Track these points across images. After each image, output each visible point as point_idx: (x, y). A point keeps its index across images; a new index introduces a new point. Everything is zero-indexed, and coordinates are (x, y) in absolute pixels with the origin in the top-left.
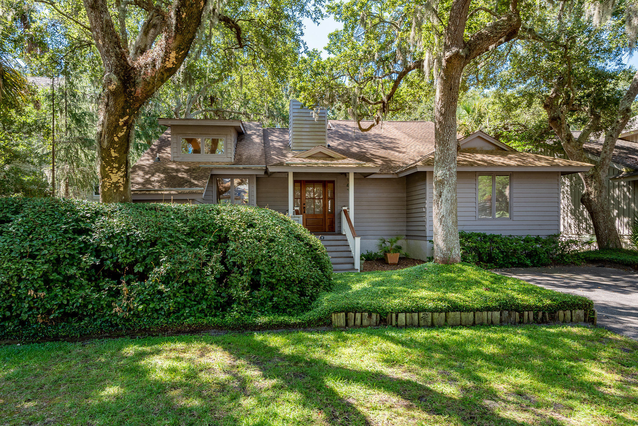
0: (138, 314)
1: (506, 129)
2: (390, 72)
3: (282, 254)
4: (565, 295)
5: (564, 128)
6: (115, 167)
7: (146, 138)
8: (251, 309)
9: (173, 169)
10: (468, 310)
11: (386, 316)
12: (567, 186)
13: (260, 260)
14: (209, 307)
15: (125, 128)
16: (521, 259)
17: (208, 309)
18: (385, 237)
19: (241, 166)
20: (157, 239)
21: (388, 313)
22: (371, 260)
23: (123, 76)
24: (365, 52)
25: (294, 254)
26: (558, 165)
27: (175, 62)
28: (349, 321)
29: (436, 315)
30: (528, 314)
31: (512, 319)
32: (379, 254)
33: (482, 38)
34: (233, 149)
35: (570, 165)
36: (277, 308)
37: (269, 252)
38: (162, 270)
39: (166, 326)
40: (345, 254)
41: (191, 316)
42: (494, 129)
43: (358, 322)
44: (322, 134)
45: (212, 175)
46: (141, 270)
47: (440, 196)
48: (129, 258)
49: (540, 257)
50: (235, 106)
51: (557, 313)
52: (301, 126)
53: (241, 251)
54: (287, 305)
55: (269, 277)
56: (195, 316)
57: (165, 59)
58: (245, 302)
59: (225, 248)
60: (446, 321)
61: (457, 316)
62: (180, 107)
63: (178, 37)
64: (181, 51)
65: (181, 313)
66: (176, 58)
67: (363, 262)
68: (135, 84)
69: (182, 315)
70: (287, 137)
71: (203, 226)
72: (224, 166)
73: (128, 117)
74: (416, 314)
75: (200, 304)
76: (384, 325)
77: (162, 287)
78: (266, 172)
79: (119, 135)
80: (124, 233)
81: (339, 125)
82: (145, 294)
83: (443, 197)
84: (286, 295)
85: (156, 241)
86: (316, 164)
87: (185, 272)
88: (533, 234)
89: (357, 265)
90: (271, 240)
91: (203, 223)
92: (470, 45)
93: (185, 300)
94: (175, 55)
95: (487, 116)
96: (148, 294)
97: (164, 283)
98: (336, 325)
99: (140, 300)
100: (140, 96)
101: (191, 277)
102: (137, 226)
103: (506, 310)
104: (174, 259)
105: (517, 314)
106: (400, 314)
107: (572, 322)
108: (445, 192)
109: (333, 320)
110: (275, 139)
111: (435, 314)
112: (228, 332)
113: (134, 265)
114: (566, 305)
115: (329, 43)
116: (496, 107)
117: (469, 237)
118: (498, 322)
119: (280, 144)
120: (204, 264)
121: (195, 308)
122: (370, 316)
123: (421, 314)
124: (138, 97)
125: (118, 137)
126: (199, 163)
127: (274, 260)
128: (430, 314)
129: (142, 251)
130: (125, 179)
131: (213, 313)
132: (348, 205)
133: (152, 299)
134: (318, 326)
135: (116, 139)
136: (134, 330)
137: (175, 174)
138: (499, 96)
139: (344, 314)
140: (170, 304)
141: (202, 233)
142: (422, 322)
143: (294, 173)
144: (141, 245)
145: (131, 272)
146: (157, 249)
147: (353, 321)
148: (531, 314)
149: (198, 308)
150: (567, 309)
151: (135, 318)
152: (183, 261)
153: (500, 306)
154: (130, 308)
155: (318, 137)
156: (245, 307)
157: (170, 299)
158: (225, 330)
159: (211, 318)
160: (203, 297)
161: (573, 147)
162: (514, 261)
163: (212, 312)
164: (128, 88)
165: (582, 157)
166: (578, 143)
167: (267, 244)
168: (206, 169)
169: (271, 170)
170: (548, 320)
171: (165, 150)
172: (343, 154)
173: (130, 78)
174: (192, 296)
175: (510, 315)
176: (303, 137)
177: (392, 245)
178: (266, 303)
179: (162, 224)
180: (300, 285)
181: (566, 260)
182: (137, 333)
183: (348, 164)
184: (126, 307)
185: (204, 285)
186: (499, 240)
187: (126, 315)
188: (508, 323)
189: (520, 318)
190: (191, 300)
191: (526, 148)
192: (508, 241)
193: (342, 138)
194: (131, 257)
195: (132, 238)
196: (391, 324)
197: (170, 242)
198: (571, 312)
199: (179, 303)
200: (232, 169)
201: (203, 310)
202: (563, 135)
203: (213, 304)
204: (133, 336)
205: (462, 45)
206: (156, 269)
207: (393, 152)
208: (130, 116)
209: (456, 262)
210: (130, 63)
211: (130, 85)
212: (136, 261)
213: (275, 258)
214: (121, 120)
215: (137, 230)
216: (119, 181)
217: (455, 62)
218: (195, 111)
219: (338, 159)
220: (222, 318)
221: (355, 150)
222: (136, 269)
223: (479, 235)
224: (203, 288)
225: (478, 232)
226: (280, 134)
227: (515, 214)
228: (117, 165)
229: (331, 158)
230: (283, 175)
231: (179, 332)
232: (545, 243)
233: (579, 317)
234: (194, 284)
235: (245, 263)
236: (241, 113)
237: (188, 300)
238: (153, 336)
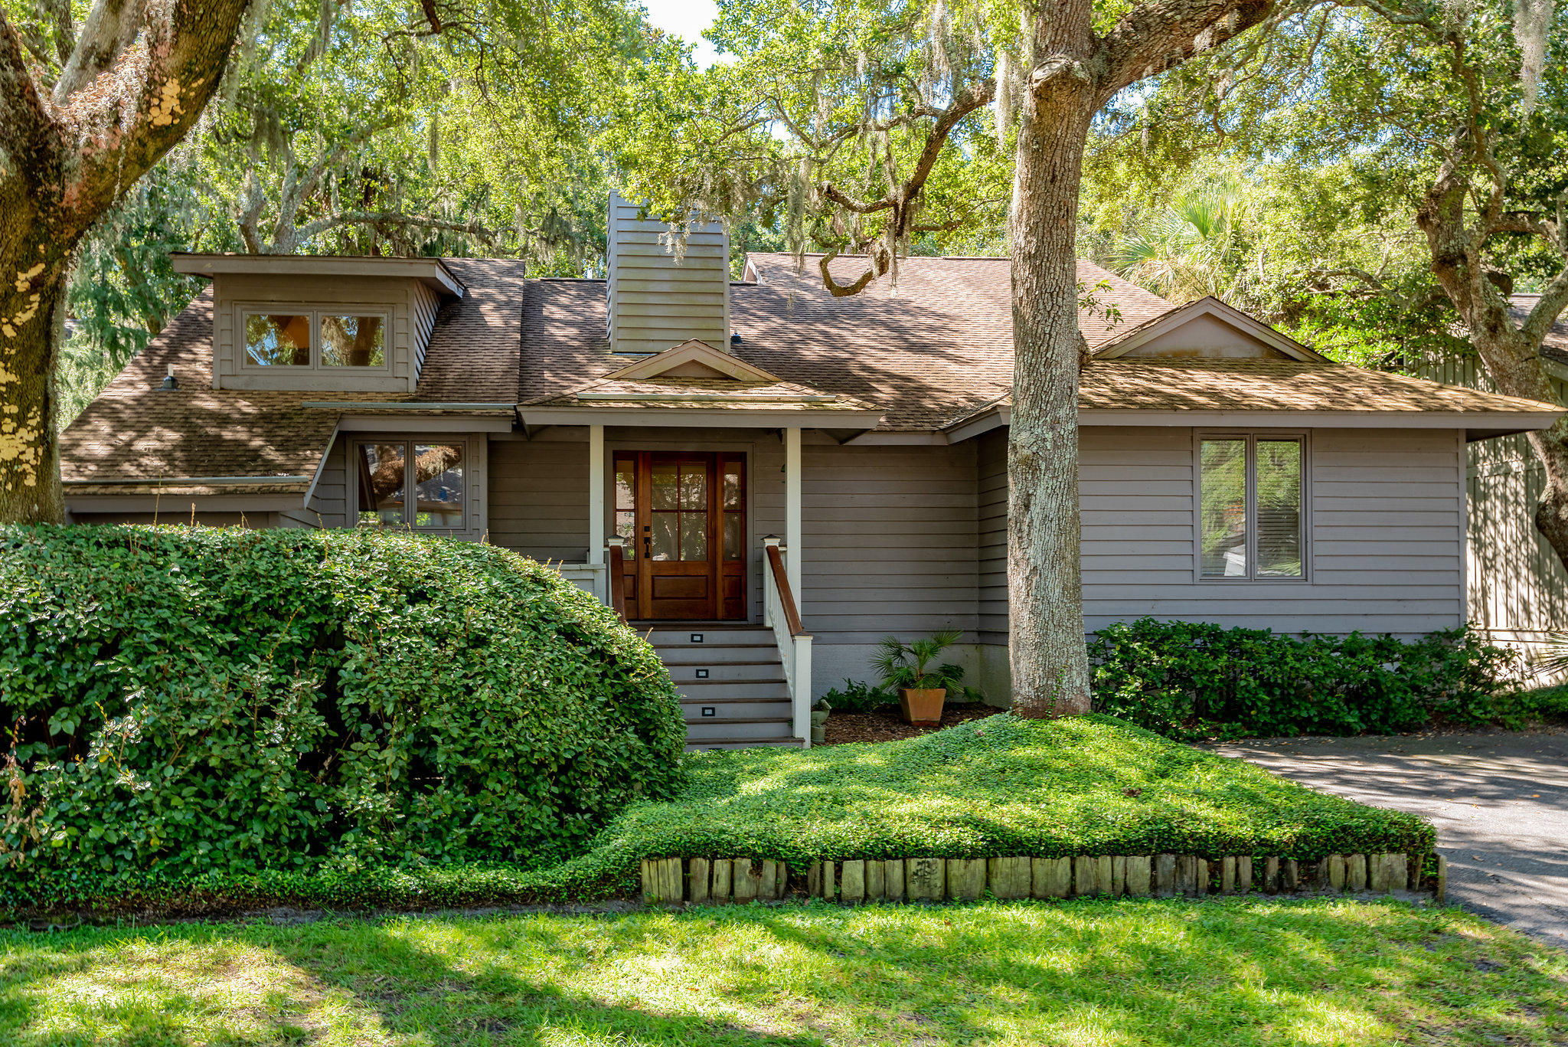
0: (54, 859)
1: (1322, 286)
2: (910, 111)
3: (508, 683)
4: (1354, 809)
5: (1476, 291)
6: (10, 416)
7: (145, 311)
8: (401, 847)
9: (212, 415)
10: (1055, 850)
11: (808, 869)
12: (1516, 476)
13: (434, 700)
14: (272, 840)
15: (35, 298)
16: (1330, 709)
17: (270, 848)
18: (902, 638)
19: (437, 407)
20: (120, 634)
21: (811, 859)
22: (859, 711)
23: (27, 150)
24: (828, 50)
25: (545, 683)
26: (1443, 410)
27: (177, 109)
28: (692, 884)
29: (957, 865)
30: (1237, 865)
31: (1186, 879)
32: (886, 692)
33: (1148, 26)
34: (417, 348)
35: (1486, 410)
36: (485, 845)
37: (465, 676)
38: (129, 726)
39: (138, 896)
40: (767, 691)
41: (213, 864)
42: (1281, 288)
43: (721, 887)
44: (712, 300)
45: (343, 436)
46: (70, 728)
47: (1027, 507)
48: (33, 692)
49: (1389, 701)
50: (446, 205)
51: (1325, 864)
52: (643, 275)
53: (379, 672)
54: (516, 839)
55: (460, 753)
56: (226, 865)
57: (148, 102)
58: (386, 825)
59: (336, 664)
60: (988, 884)
61: (1020, 869)
62: (259, 209)
63: (185, 42)
64: (195, 79)
65: (184, 855)
66: (182, 99)
67: (823, 715)
68: (59, 173)
69: (188, 862)
70: (600, 308)
71: (270, 596)
72: (380, 404)
73: (41, 267)
74: (898, 863)
75: (245, 830)
76: (799, 896)
77: (125, 778)
78: (518, 424)
79: (17, 321)
80: (20, 616)
81: (778, 268)
82: (75, 797)
83: (1035, 510)
84: (512, 808)
85: (117, 641)
86: (675, 400)
87: (200, 732)
88: (1373, 628)
89: (803, 727)
90: (480, 641)
91: (269, 586)
92: (1111, 47)
93: (199, 820)
94: (178, 89)
95: (1258, 246)
96: (86, 800)
97: (133, 765)
98: (655, 895)
99: (62, 815)
100: (75, 206)
101: (216, 751)
102: (61, 596)
103: (1167, 851)
104: (168, 694)
105: (1203, 863)
106: (847, 864)
107: (1367, 889)
108: (1040, 492)
109: (645, 880)
110: (559, 314)
111: (955, 862)
112: (325, 914)
113: (52, 712)
114: (1350, 839)
115: (718, 17)
116: (1285, 216)
117: (1166, 637)
118: (1146, 889)
119: (573, 331)
120: (267, 712)
121: (228, 843)
122: (757, 868)
123: (913, 864)
124: (69, 209)
125: (14, 325)
126: (303, 394)
127: (479, 700)
128: (940, 863)
129: (73, 671)
130: (40, 451)
131: (283, 860)
132: (782, 534)
133: (99, 816)
134: (599, 898)
135: (9, 332)
136: (42, 907)
137: (212, 431)
138: (1294, 180)
139: (678, 861)
140: (152, 830)
141: (266, 620)
142: (914, 888)
143: (607, 430)
144: (73, 652)
145: (36, 731)
146: (118, 663)
147: (705, 883)
148: (1246, 864)
149: (237, 844)
150: (1355, 852)
151: (44, 871)
152: (194, 699)
153: (1151, 841)
154: (30, 841)
155: (699, 312)
156: (383, 843)
157: (152, 814)
158: (316, 908)
159: (274, 872)
160: (255, 808)
161: (1508, 349)
162: (1304, 714)
163: (280, 855)
164: (41, 184)
165: (1535, 382)
166: (1524, 339)
167: (462, 652)
168: (321, 416)
169: (533, 417)
170: (1296, 882)
171: (191, 352)
172: (769, 370)
173: (44, 153)
174: (221, 808)
175: (1180, 866)
176: (652, 311)
177: (922, 663)
178: (449, 830)
179: (141, 588)
180: (563, 778)
181: (1477, 713)
182: (52, 913)
183: (779, 401)
184: (19, 836)
185: (255, 774)
186: (1259, 647)
187: (17, 859)
188: (1174, 891)
189: (1212, 876)
190: (216, 817)
191: (1377, 351)
192: (1291, 650)
193: (782, 314)
194: (41, 688)
195: (45, 631)
196: (822, 894)
197: (159, 642)
198: (1368, 858)
199: (177, 827)
200: (407, 414)
201: (253, 849)
202: (1476, 310)
203: (285, 831)
204: (39, 923)
205: (1087, 46)
206: (111, 726)
207: (942, 362)
208: (49, 265)
209: (1070, 711)
210: (47, 110)
211: (46, 175)
212: (57, 701)
213: (484, 694)
214: (21, 276)
215: (62, 608)
216: (23, 457)
217: (1062, 97)
218: (312, 220)
219: (753, 384)
220: (308, 874)
221: (813, 352)
222: (55, 726)
223: (1195, 632)
224: (253, 782)
225: (1196, 622)
226: (578, 297)
227: (1319, 563)
228: (14, 409)
229: (727, 380)
230: (577, 436)
231: (177, 914)
232: (1412, 655)
233: (1392, 874)
234: (229, 770)
235: (389, 710)
236: (463, 229)
237: (207, 820)
238: (96, 923)
